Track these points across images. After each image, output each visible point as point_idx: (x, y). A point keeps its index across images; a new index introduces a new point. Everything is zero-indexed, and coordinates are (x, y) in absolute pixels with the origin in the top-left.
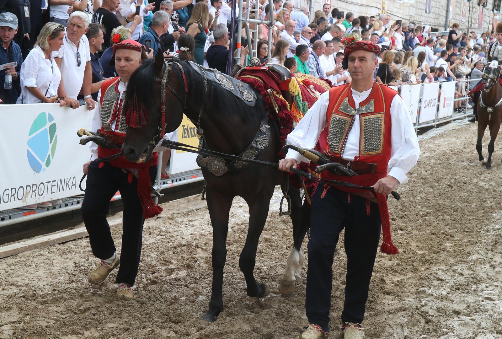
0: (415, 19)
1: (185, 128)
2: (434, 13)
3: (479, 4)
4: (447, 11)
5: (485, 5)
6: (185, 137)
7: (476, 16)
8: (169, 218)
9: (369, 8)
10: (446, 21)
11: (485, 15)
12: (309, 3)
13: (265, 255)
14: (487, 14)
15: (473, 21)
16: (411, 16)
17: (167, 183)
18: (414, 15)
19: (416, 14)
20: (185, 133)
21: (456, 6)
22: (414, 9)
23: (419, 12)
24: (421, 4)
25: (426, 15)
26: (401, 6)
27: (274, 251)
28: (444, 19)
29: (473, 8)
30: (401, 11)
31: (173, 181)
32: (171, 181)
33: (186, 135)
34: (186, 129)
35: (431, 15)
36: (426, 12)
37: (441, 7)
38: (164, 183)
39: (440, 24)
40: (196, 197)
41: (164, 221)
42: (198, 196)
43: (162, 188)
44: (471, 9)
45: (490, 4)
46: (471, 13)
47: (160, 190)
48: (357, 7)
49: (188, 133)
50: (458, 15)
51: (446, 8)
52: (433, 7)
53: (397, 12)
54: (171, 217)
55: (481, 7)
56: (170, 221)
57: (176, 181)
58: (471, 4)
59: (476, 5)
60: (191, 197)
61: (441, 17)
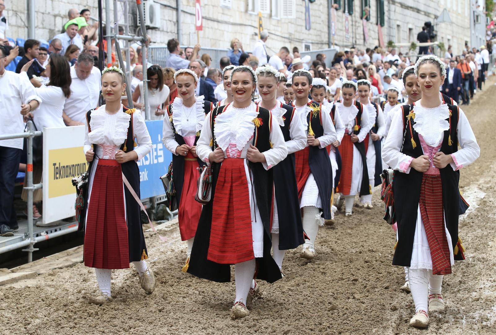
0: (296, 37)
1: (56, 166)
2: (315, 29)
3: (362, 18)
4: (329, 27)
5: (368, 19)
6: (57, 178)
7: (360, 30)
8: (50, 275)
9: (243, 27)
10: (329, 38)
11: (369, 29)
12: (176, 25)
13: (176, 304)
14: (371, 28)
15: (358, 37)
16: (290, 34)
17: (41, 235)
18: (293, 33)
19: (296, 31)
20: (57, 173)
21: (338, 21)
22: (293, 26)
23: (299, 28)
24: (300, 20)
25: (307, 32)
26: (278, 23)
27: (185, 299)
28: (327, 36)
29: (356, 22)
30: (279, 29)
31: (47, 233)
32: (45, 232)
33: (58, 176)
34: (57, 168)
35: (312, 31)
36: (306, 29)
37: (322, 23)
38: (37, 236)
39: (323, 41)
40: (76, 250)
41: (45, 278)
42: (78, 248)
43: (36, 241)
44: (354, 23)
45: (373, 17)
46: (354, 27)
47: (34, 244)
48: (230, 26)
49: (60, 173)
50: (341, 30)
51: (327, 23)
52: (313, 23)
53: (274, 30)
54: (52, 273)
55: (365, 21)
56: (52, 278)
57: (51, 232)
58: (354, 18)
59: (358, 19)
60: (71, 250)
61: (323, 34)
